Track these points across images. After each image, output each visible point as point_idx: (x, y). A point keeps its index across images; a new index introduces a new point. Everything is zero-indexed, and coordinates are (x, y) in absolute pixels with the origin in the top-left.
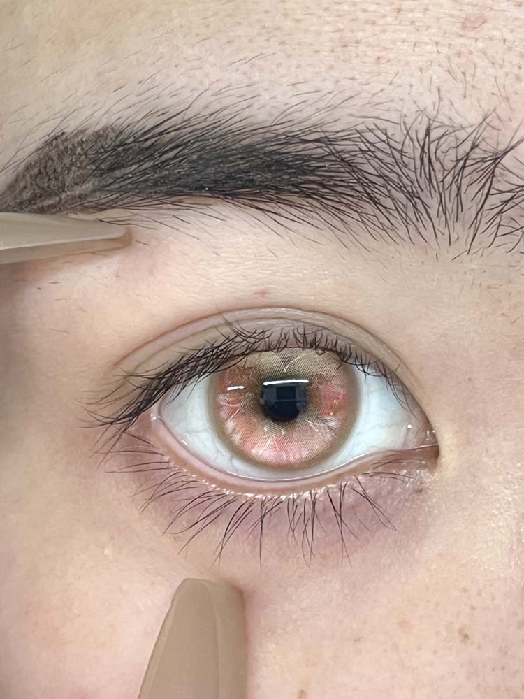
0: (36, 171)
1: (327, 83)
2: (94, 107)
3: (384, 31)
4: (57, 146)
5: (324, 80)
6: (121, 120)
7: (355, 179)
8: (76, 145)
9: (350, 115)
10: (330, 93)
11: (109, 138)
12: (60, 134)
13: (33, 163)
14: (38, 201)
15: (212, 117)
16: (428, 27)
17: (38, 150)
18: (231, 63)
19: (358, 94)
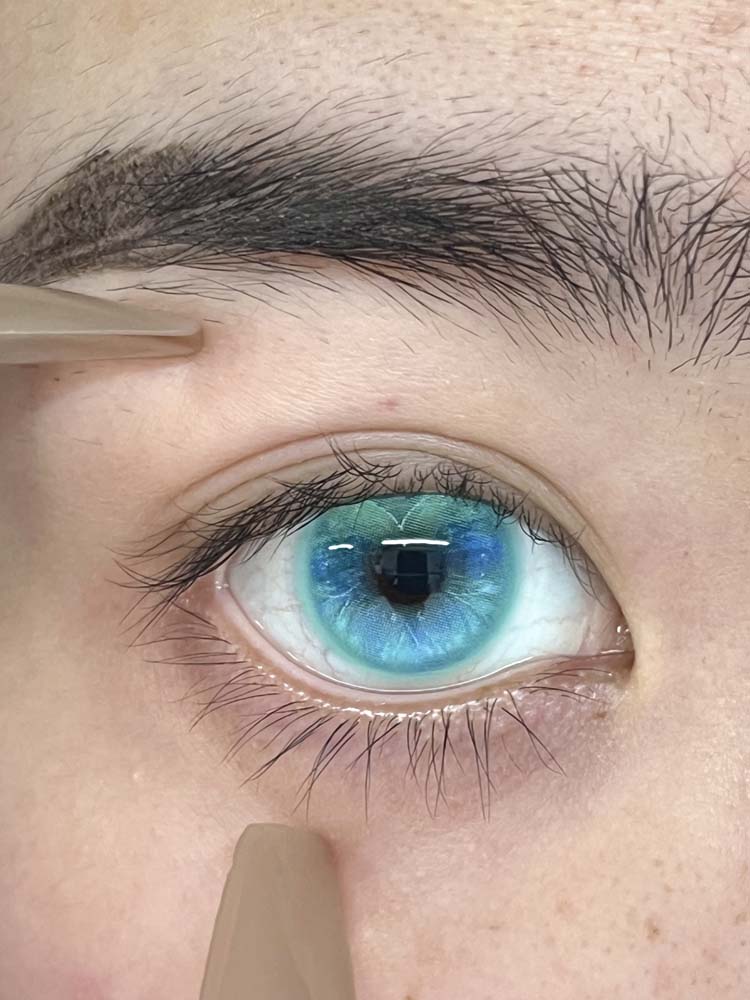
0: (63, 206)
1: (504, 100)
2: (156, 116)
3: (594, 28)
4: (96, 171)
5: (500, 95)
6: (195, 137)
7: (538, 243)
9: (536, 148)
10: (508, 114)
12: (101, 153)
13: (60, 194)
14: (64, 250)
15: (331, 141)
16: (659, 27)
17: (69, 175)
18: (365, 63)
19: (551, 117)
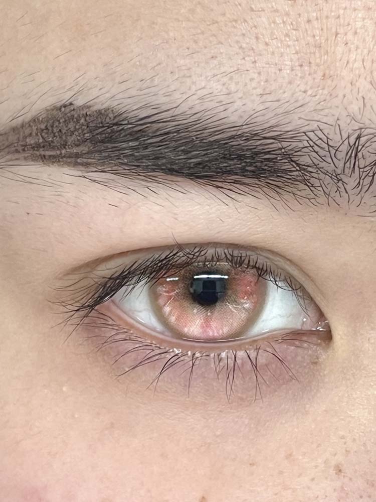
5: (284, 92)
8: (81, 116)
10: (287, 102)
11: (108, 118)
15: (195, 117)
